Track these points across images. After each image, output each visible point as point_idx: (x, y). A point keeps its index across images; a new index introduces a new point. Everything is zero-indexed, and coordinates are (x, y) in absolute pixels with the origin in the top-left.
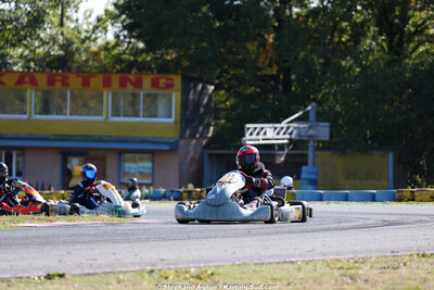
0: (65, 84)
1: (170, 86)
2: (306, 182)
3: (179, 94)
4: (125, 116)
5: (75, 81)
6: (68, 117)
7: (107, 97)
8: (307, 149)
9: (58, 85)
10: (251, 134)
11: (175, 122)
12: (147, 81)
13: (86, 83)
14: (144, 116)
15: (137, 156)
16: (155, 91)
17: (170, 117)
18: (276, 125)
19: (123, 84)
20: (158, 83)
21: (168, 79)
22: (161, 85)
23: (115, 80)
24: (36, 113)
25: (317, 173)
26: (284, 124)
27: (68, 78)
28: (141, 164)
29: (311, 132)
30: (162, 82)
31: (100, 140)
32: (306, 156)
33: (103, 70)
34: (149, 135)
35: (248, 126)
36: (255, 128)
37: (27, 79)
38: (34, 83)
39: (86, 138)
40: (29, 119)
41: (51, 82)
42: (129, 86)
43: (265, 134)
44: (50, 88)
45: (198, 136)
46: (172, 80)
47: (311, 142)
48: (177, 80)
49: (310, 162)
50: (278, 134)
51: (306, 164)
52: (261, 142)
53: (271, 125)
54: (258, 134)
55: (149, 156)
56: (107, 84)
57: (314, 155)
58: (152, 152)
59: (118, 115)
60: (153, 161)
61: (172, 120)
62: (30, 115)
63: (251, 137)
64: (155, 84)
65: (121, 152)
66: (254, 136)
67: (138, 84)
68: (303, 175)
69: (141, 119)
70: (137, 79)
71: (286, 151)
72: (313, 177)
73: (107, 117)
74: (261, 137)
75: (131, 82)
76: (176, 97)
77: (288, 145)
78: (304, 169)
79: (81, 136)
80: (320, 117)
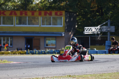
0: (26, 14)
1: (61, 15)
2: (107, 46)
3: (64, 17)
4: (47, 25)
5: (29, 14)
6: (27, 26)
7: (40, 19)
8: (107, 35)
9: (24, 15)
10: (87, 30)
11: (63, 27)
12: (53, 13)
13: (33, 14)
14: (53, 25)
15: (51, 38)
16: (56, 16)
17: (61, 25)
18: (96, 27)
19: (45, 14)
20: (57, 14)
21: (60, 12)
22: (58, 14)
23: (43, 13)
24: (16, 24)
25: (111, 43)
26: (99, 27)
27: (27, 12)
28: (52, 41)
29: (109, 29)
30: (58, 13)
31: (38, 33)
32: (107, 37)
33: (40, 10)
34: (55, 31)
35: (85, 28)
36: (88, 29)
37: (13, 13)
38: (15, 14)
39: (33, 33)
40: (14, 26)
41: (21, 14)
42: (47, 15)
43: (92, 30)
44: (21, 16)
45: (72, 31)
46: (62, 12)
47: (109, 33)
48: (64, 13)
49: (108, 39)
50: (96, 30)
51: (107, 40)
52: (90, 33)
53: (94, 27)
54: (89, 30)
55: (55, 38)
56: (40, 14)
57: (110, 37)
58: (56, 37)
59: (44, 25)
60: (56, 40)
61: (62, 26)
62: (15, 25)
63: (87, 32)
64: (56, 14)
65: (45, 37)
66: (88, 31)
67: (51, 14)
68: (106, 44)
69: (51, 26)
70: (50, 12)
71: (100, 36)
72: (109, 44)
73: (40, 25)
74: (90, 31)
75: (48, 13)
76: (63, 18)
77: (100, 34)
78: (106, 42)
79: (32, 32)
80: (112, 24)
